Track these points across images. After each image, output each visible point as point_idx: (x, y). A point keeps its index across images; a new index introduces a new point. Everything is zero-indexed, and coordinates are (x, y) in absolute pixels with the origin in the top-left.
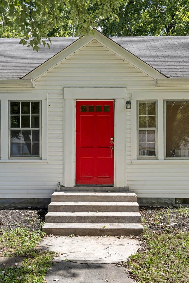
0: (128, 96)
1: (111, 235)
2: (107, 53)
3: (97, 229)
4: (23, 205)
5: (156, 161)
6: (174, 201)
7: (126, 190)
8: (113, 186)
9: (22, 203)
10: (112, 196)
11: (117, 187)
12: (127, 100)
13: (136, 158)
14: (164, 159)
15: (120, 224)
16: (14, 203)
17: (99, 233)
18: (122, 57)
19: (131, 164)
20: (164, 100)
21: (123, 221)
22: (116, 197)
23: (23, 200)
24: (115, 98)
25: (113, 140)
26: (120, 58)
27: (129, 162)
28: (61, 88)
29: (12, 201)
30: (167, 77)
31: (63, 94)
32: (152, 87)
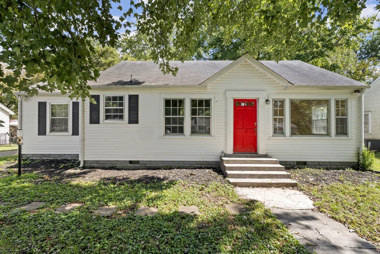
0: (267, 96)
1: (276, 187)
2: (253, 69)
3: (267, 183)
4: (199, 166)
5: (284, 138)
6: (296, 163)
7: (266, 156)
8: (257, 154)
9: (198, 164)
10: (263, 161)
11: (261, 154)
12: (267, 98)
13: (272, 136)
14: (290, 136)
15: (278, 179)
16: (193, 164)
17: (268, 185)
18: (263, 71)
19: (269, 139)
20: (289, 99)
21: (279, 177)
22: (265, 161)
23: (199, 162)
24: (258, 97)
25: (256, 124)
26: (261, 72)
27: (267, 138)
28: (224, 91)
29: (192, 163)
30: (292, 84)
31: (225, 94)
32: (282, 91)
